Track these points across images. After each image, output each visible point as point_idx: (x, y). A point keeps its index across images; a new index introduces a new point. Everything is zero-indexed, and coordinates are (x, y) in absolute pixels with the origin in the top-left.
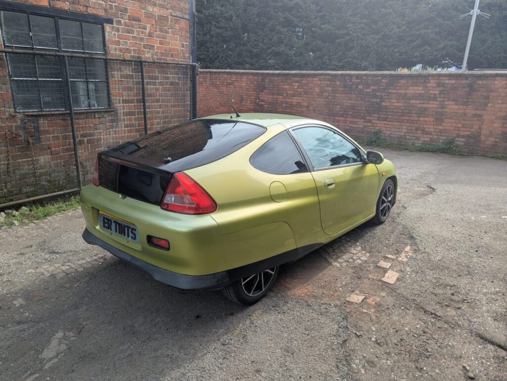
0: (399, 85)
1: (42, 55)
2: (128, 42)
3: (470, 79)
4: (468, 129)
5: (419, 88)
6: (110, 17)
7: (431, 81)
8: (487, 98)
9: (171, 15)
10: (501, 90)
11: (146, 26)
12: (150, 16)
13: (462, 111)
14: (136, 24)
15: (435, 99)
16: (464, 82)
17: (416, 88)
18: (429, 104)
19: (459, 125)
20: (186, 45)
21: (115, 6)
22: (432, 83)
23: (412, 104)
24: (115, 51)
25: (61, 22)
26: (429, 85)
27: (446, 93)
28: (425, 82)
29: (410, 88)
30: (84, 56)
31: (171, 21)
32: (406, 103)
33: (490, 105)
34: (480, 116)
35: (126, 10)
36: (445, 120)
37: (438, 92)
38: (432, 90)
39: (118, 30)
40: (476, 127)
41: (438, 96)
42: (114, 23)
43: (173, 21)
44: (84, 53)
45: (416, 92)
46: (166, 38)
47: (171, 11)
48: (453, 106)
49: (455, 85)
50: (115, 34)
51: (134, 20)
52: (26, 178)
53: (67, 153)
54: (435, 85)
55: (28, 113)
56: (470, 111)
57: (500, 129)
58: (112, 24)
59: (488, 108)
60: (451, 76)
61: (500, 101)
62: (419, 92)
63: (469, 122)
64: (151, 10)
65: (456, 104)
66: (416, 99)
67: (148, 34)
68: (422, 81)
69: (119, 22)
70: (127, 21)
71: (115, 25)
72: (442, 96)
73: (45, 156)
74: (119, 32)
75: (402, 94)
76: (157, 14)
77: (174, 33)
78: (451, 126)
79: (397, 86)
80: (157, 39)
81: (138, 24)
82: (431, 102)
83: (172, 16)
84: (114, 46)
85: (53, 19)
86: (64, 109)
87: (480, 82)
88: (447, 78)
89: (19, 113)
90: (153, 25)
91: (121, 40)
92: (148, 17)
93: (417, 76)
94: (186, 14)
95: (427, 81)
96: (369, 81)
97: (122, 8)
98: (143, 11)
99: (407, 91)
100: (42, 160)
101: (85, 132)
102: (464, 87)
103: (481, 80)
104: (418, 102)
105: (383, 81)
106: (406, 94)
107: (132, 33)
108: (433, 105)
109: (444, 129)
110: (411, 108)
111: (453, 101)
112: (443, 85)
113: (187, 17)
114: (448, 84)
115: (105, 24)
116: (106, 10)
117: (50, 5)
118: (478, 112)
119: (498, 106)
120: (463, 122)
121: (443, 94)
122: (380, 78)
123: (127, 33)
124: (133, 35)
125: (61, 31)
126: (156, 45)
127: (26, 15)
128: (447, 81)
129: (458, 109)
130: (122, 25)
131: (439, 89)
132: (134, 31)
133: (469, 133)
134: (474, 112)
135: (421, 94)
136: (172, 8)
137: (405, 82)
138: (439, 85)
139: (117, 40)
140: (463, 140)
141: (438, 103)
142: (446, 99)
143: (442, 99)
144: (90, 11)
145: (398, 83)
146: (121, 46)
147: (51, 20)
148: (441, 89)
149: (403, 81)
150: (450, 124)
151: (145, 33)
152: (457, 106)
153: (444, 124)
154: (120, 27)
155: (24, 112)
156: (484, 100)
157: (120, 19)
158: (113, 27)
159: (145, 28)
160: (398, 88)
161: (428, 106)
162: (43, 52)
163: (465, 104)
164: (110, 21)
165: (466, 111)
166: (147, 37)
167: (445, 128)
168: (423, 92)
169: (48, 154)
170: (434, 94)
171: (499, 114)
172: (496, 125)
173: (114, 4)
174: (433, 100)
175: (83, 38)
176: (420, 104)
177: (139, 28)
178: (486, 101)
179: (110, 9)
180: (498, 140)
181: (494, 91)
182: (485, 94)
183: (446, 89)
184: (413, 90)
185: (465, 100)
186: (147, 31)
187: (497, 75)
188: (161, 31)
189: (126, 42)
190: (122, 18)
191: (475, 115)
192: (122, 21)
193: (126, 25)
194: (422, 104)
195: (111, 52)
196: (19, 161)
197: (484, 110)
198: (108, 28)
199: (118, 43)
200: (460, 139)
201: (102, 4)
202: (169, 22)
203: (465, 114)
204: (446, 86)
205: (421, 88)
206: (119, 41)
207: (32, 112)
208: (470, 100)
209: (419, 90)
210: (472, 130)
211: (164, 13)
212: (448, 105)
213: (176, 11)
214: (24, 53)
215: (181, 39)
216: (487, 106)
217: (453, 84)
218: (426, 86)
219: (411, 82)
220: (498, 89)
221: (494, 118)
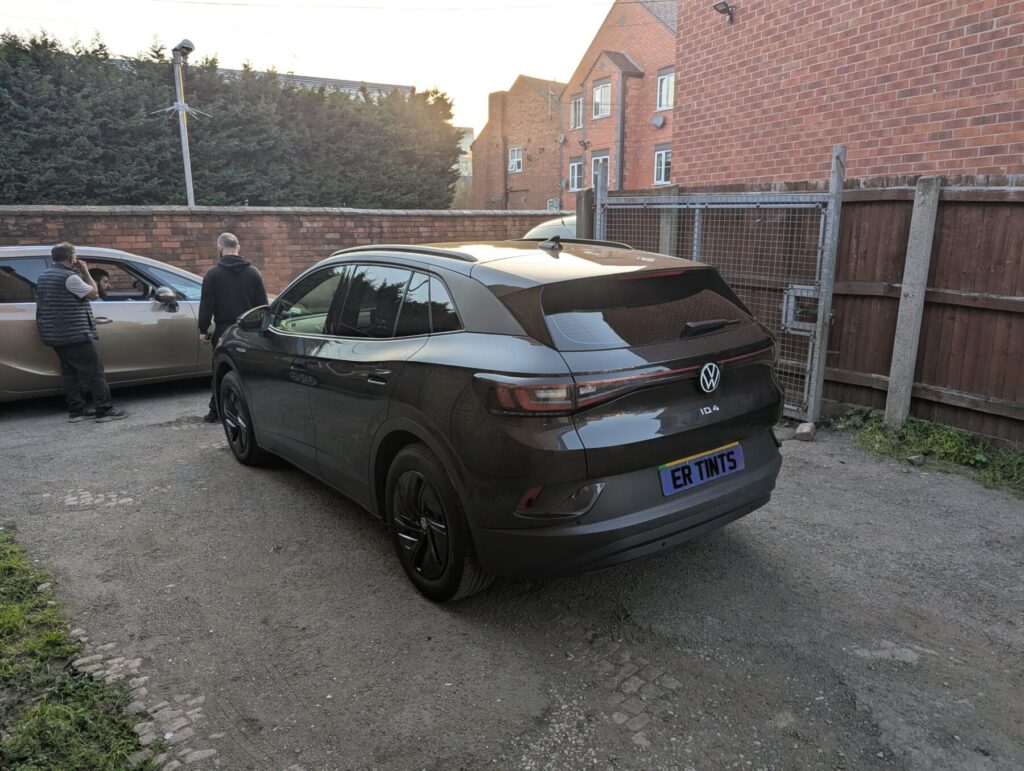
0: (91, 233)
3: (226, 220)
5: (140, 239)
7: (159, 225)
10: (275, 236)
15: (176, 257)
17: (133, 239)
22: (161, 228)
26: (154, 232)
27: (193, 245)
28: (146, 226)
29: (119, 239)
33: (267, 260)
37: (178, 245)
38: (166, 241)
41: (180, 251)
45: (135, 246)
49: (206, 231)
54: (169, 232)
59: (266, 265)
60: (194, 215)
61: (279, 254)
62: (140, 246)
68: (141, 225)
72: (187, 250)
79: (88, 236)
87: (243, 225)
88: (188, 219)
93: (128, 216)
95: (151, 225)
96: (11, 228)
99: (115, 246)
103: (243, 221)
105: (49, 226)
111: (209, 258)
112: (184, 232)
114: (190, 229)
119: (277, 260)
121: (188, 247)
122: (39, 220)
128: (189, 225)
131: (178, 239)
135: (146, 249)
137: (103, 227)
138: (176, 231)
141: (183, 263)
142: (197, 256)
143: (189, 257)
145: (86, 229)
148: (182, 238)
149: (99, 226)
156: (256, 254)
160: (94, 240)
168: (149, 245)
170: (173, 249)
178: (261, 254)
181: (266, 238)
182: (255, 243)
183: (191, 238)
184: (125, 244)
187: (265, 214)
204: (189, 232)
205: (144, 238)
209: (140, 242)
216: (263, 262)
217: (200, 230)
218: (152, 235)
219: (116, 227)
220: (271, 234)
221: (278, 279)
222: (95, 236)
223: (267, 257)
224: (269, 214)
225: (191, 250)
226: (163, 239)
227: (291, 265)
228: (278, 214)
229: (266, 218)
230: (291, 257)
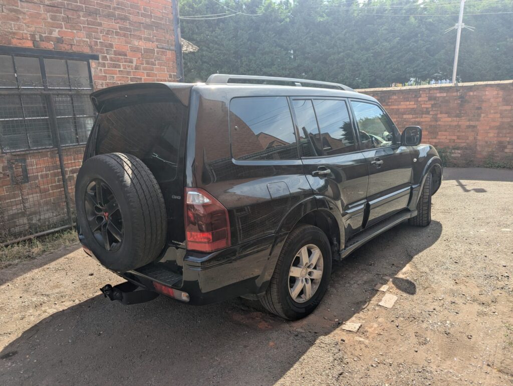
0: (390, 101)
1: (27, 95)
2: (115, 76)
3: (461, 91)
4: (464, 141)
5: (411, 103)
6: (95, 53)
7: (422, 95)
8: (479, 108)
9: (157, 47)
10: (492, 100)
11: (132, 60)
12: (135, 50)
13: (455, 123)
14: (122, 58)
15: (428, 113)
16: (455, 94)
17: (408, 103)
18: (422, 118)
19: (455, 138)
20: (174, 75)
21: (100, 42)
22: (423, 98)
23: (405, 119)
24: (103, 86)
25: (46, 61)
26: (419, 99)
27: (438, 106)
28: (416, 96)
29: (402, 103)
30: (70, 93)
31: (158, 53)
32: (399, 118)
33: (483, 115)
34: (474, 127)
35: (111, 46)
36: (439, 133)
37: (430, 106)
38: (424, 104)
39: (104, 65)
40: (471, 138)
41: (430, 109)
42: (100, 59)
43: (160, 53)
44: (70, 90)
45: (408, 107)
46: (153, 70)
47: (157, 43)
48: (446, 119)
49: (447, 98)
50: (101, 69)
51: (120, 55)
52: (16, 218)
53: (56, 191)
54: (427, 99)
55: (15, 153)
56: (464, 122)
57: (496, 139)
58: (98, 59)
59: (482, 119)
60: (441, 89)
61: (492, 111)
62: (411, 107)
63: (464, 134)
64: (137, 44)
65: (449, 117)
66: (408, 114)
67: (135, 67)
68: (414, 96)
69: (105, 58)
70: (113, 56)
71: (100, 61)
72: (434, 109)
73: (34, 195)
74: (105, 67)
75: (395, 110)
76: (142, 48)
77: (160, 64)
78: (446, 139)
80: (145, 72)
81: (124, 58)
82: (424, 116)
83: (159, 48)
84: (100, 82)
85: (38, 59)
86: (52, 147)
87: (471, 94)
88: (438, 91)
89: (6, 153)
90: (139, 58)
91: (108, 75)
92: (134, 51)
94: (172, 45)
95: (419, 95)
97: (107, 44)
98: (129, 45)
99: (399, 107)
100: (31, 199)
101: (75, 168)
102: (456, 99)
103: (472, 91)
104: (411, 116)
106: (398, 110)
107: (118, 68)
108: (427, 119)
109: (439, 142)
110: (405, 123)
111: (446, 113)
112: (435, 98)
113: (173, 48)
114: (438, 97)
115: (90, 61)
116: (91, 47)
117: (34, 46)
118: (472, 123)
119: (492, 116)
120: (458, 134)
121: (436, 107)
123: (113, 67)
124: (120, 69)
125: (47, 70)
126: (143, 78)
127: (10, 56)
128: (438, 95)
129: (451, 121)
130: (108, 61)
131: (431, 103)
132: (120, 65)
133: (465, 144)
134: (468, 123)
135: (413, 108)
136: (157, 40)
138: (430, 99)
139: (104, 75)
140: (459, 152)
141: (431, 116)
142: (439, 112)
143: (435, 112)
144: (75, 49)
145: (389, 99)
146: (108, 81)
147: (37, 60)
148: (433, 102)
149: (395, 97)
150: (445, 137)
151: (132, 66)
152: (450, 119)
153: (439, 137)
154: (106, 62)
155: (11, 152)
156: (476, 111)
157: (106, 55)
158: (99, 63)
159: (131, 62)
160: (390, 104)
161: (422, 120)
162: (29, 92)
163: (458, 116)
164: (95, 58)
165: (460, 123)
166: (134, 70)
167: (441, 140)
168: (415, 106)
169: (36, 193)
170: (427, 108)
171: (493, 124)
172: (491, 135)
173: (99, 41)
174: (426, 114)
175: (68, 76)
176: (413, 118)
177: (125, 62)
178: (479, 112)
179: (95, 46)
180: (494, 150)
181: (485, 101)
182: (477, 105)
183: (438, 102)
184: (404, 105)
185: (458, 112)
186: (134, 64)
187: (486, 85)
188: (148, 63)
189: (113, 77)
190: (107, 53)
191: (469, 127)
192: (108, 56)
193: (111, 59)
194: (415, 118)
195: (98, 87)
196: (7, 201)
197: (478, 120)
198: (93, 64)
199: (105, 78)
200: (456, 151)
201: (86, 41)
202: (156, 54)
203: (459, 126)
204: (437, 99)
205: (413, 103)
206: (105, 76)
207: (19, 151)
208: (462, 112)
209: (411, 105)
210: (468, 141)
211: (150, 45)
212: (441, 118)
213: (162, 43)
214: (9, 95)
215: (168, 70)
216: (480, 116)
217: (444, 97)
218: (418, 101)
219: (402, 97)
220: (489, 99)
221: (488, 128)
222: (392, 102)
223: (483, 113)
224: (491, 85)
225: (436, 109)
226: (423, 103)
227: (500, 120)
228: (498, 85)
229: (488, 89)
230: (501, 114)
